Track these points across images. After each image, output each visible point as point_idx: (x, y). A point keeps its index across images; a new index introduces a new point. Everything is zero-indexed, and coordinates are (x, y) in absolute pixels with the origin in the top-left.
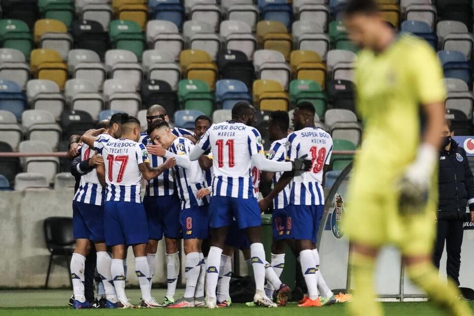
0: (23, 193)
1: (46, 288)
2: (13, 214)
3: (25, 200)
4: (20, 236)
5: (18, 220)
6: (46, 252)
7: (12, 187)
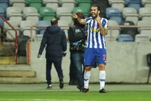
0: (138, 43)
1: (147, 83)
2: (134, 52)
3: (139, 46)
4: (137, 62)
5: (136, 54)
6: (148, 68)
7: (134, 40)
